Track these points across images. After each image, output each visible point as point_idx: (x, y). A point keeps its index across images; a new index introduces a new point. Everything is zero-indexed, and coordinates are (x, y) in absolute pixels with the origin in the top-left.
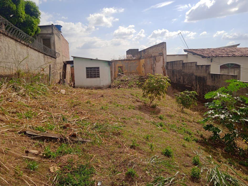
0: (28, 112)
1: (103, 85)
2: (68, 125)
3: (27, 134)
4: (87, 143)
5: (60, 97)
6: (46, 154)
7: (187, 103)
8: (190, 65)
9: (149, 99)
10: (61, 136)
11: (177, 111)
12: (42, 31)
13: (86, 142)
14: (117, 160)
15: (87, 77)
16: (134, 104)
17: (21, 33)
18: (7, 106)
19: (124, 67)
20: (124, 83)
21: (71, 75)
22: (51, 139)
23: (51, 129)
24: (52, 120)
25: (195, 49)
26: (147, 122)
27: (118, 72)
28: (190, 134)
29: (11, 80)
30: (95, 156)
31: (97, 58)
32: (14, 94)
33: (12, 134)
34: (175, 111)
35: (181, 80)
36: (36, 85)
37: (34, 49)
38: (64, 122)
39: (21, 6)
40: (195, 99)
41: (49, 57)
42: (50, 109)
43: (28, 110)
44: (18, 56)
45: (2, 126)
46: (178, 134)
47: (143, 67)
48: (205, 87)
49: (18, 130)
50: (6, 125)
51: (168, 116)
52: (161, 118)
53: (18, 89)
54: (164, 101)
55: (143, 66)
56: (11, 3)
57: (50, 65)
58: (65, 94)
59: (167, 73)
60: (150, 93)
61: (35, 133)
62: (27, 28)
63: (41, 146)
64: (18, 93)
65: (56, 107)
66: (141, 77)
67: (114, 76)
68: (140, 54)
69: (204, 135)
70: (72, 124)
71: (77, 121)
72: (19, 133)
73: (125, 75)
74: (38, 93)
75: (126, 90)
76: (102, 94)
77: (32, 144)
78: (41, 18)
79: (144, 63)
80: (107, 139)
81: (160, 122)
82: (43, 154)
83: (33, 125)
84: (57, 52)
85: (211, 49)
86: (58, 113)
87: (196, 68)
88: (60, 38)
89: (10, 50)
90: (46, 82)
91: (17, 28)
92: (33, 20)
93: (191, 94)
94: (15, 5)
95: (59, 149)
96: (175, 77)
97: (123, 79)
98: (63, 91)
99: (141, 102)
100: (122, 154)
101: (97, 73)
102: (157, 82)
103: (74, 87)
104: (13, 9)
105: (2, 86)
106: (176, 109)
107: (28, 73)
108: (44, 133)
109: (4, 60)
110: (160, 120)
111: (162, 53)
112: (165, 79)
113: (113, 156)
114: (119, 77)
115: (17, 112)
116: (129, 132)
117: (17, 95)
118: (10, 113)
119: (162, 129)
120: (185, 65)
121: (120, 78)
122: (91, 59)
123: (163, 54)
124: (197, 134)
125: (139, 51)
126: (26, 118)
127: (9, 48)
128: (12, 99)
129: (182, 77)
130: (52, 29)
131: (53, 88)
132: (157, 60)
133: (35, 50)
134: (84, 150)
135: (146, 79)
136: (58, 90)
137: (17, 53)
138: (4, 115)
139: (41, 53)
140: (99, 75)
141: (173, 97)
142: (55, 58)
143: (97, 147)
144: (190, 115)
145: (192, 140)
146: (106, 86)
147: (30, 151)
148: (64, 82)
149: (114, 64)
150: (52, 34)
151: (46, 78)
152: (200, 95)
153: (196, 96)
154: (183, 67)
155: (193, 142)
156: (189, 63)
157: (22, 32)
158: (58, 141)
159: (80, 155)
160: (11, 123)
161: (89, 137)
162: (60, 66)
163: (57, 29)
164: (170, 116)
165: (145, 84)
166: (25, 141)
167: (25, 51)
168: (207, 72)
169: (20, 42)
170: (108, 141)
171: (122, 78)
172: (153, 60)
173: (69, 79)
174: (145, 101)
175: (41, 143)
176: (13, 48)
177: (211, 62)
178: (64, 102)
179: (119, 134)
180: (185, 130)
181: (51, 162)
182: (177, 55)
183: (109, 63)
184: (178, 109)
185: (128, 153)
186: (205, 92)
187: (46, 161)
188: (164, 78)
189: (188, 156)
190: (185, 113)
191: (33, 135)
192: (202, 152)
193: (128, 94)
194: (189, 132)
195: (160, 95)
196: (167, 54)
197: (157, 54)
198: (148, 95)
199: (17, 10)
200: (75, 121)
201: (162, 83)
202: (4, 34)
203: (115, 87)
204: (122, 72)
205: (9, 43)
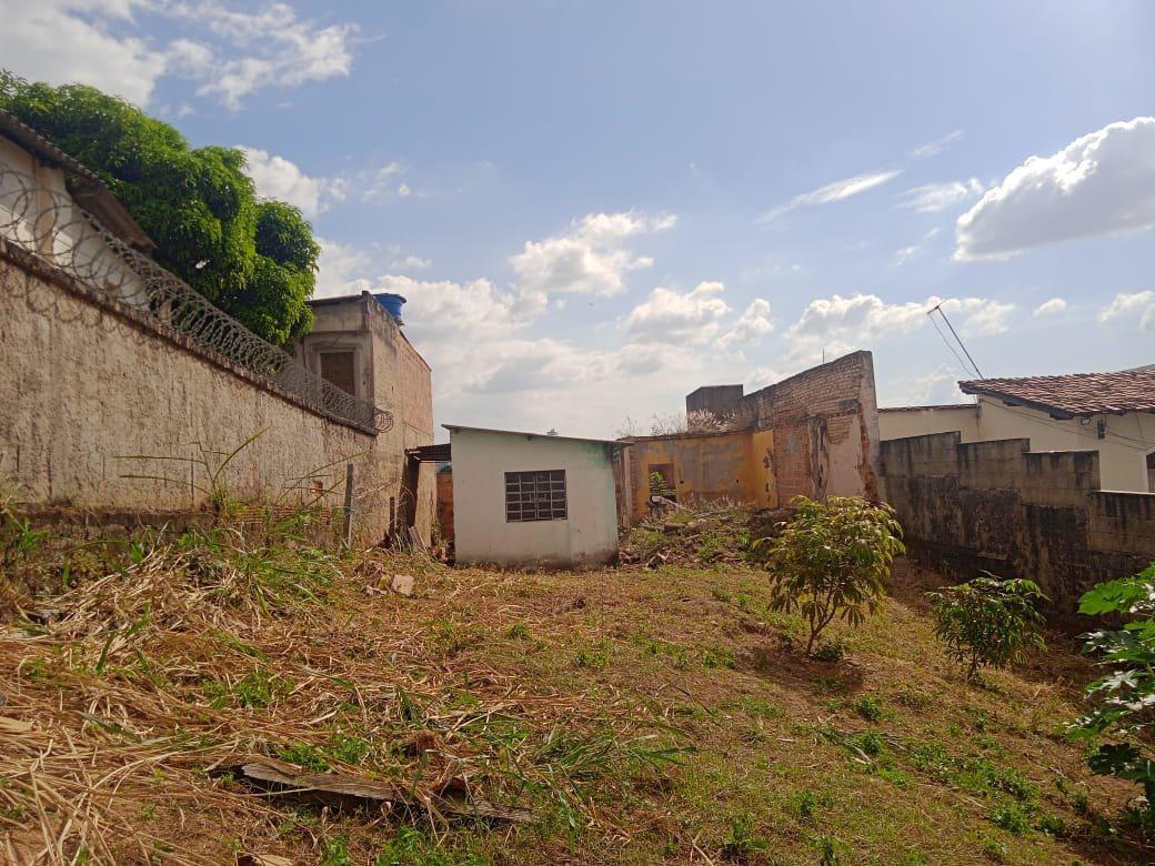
0: (253, 679)
1: (583, 555)
2: (427, 741)
3: (248, 777)
4: (513, 829)
5: (390, 609)
7: (994, 637)
8: (994, 453)
9: (805, 617)
10: (395, 792)
11: (949, 679)
12: (320, 321)
13: (508, 821)
15: (511, 517)
16: (729, 640)
17: (236, 335)
18: (164, 648)
19: (679, 470)
20: (682, 542)
21: (437, 511)
22: (352, 802)
23: (353, 759)
24: (356, 717)
25: (1013, 378)
26: (797, 732)
27: (651, 490)
28: (1021, 796)
29: (185, 535)
31: (553, 431)
32: (196, 595)
33: (183, 778)
34: (937, 680)
35: (957, 528)
36: (288, 555)
37: (285, 399)
38: (407, 724)
39: (241, 225)
40: (1035, 619)
41: (345, 430)
42: (348, 662)
43: (250, 669)
44: (217, 430)
45: (139, 742)
46: (960, 795)
47: (767, 466)
48: (1082, 562)
49: (208, 757)
50: (157, 737)
51: (902, 700)
52: (865, 713)
53: (212, 573)
54: (877, 627)
55: (765, 460)
56: (204, 215)
57: (350, 467)
58: (412, 597)
59: (884, 491)
60: (805, 587)
61: (282, 773)
62: (260, 313)
63: (307, 836)
64: (212, 592)
65: (372, 655)
66: (759, 513)
67: (630, 512)
68: (752, 409)
69: (1095, 805)
70: (444, 734)
71: (466, 720)
72: (214, 774)
73: (682, 507)
74: (296, 590)
75: (690, 574)
76: (581, 593)
77: (268, 825)
78: (318, 269)
79: (772, 448)
80: (607, 810)
81: (862, 732)
83: (276, 739)
84: (379, 407)
85: (1093, 375)
86: (381, 685)
87: (1028, 466)
88: (394, 350)
89: (188, 408)
90: (330, 543)
91: (221, 313)
92: (288, 278)
93: (1010, 591)
94: (218, 223)
95: (386, 852)
96: (926, 512)
97: (674, 524)
98: (405, 583)
99: (764, 631)
101: (556, 496)
102: (840, 534)
103: (451, 563)
104: (209, 237)
105: (144, 560)
106: (941, 666)
107: (255, 500)
108: (321, 775)
109: (161, 449)
110: (861, 723)
111: (856, 400)
112: (880, 521)
114: (655, 515)
115: (203, 677)
116: (714, 778)
117: (207, 599)
118: (174, 682)
119: (875, 769)
120: (971, 453)
121: (659, 518)
122: (530, 437)
123: (860, 404)
124: (1060, 795)
125: (745, 394)
126: (243, 706)
127: (184, 398)
128: (186, 618)
129: (960, 514)
130: (365, 311)
131: (359, 569)
132: (833, 434)
133: (289, 401)
134: (500, 863)
135: (783, 523)
136: (383, 578)
137: (214, 417)
138: (150, 690)
139: (314, 414)
140: (563, 505)
141: (922, 611)
142: (373, 436)
143: (563, 850)
144: (1021, 700)
145: (1036, 828)
146: (596, 555)
147: (258, 861)
148: (408, 539)
149: (631, 457)
150: (363, 331)
151: (328, 523)
152: (1060, 599)
153: (1038, 603)
154: (959, 463)
155: (1040, 835)
156: (990, 445)
157: (241, 328)
158: (381, 815)
160: (177, 727)
161: (522, 801)
162: (390, 469)
163: (382, 311)
164: (916, 705)
165: (782, 546)
166: (238, 813)
167: (248, 406)
168: (1085, 484)
169: (230, 371)
170: (613, 821)
171: (670, 519)
172: (814, 432)
173: (428, 527)
174: (784, 628)
175: (308, 821)
176: (201, 396)
177: (1101, 436)
178: (409, 630)
179: (667, 786)
180: (991, 777)
182: (927, 408)
183: (610, 450)
184: (950, 669)
186: (1081, 586)
188: (870, 517)
190: (990, 690)
191: (271, 782)
193: (701, 595)
194: (1016, 787)
195: (859, 598)
196: (880, 405)
197: (831, 407)
198: (798, 600)
199: (225, 241)
200: (459, 720)
201: (863, 541)
202: (169, 341)
203: (639, 559)
204: (667, 492)
205: (187, 375)
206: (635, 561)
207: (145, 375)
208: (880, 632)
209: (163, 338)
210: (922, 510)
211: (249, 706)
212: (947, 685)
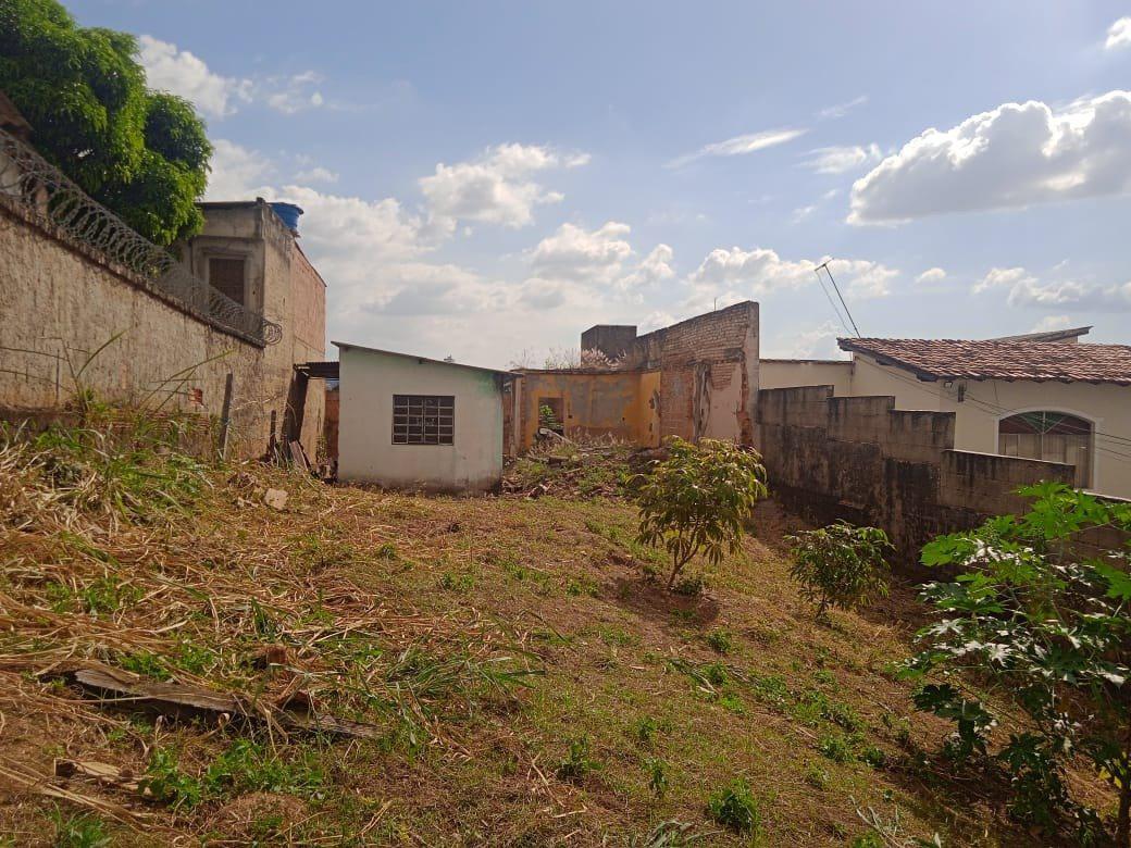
0: (102, 585)
1: (467, 481)
2: (278, 655)
3: (81, 683)
4: (355, 745)
5: (259, 522)
6: (156, 787)
7: (843, 581)
8: (862, 408)
9: (670, 552)
10: (236, 703)
11: (798, 617)
12: (210, 225)
13: (350, 736)
14: (488, 832)
15: (397, 440)
16: (596, 571)
18: (9, 548)
19: (569, 405)
20: (563, 474)
21: (325, 429)
22: (190, 711)
23: (198, 670)
24: (208, 628)
25: (888, 338)
26: (649, 661)
27: (540, 422)
28: (849, 728)
29: (45, 434)
30: (385, 806)
32: (50, 496)
33: (9, 682)
34: (786, 617)
35: (823, 476)
36: (157, 464)
37: (165, 301)
38: (261, 636)
39: (129, 115)
40: (881, 565)
41: (230, 339)
42: (207, 572)
43: (100, 574)
44: (87, 328)
46: (794, 726)
47: (652, 407)
48: (931, 515)
49: (40, 661)
51: (752, 635)
52: (717, 646)
53: (70, 474)
54: (738, 565)
55: (651, 401)
56: (88, 100)
57: (230, 377)
58: (284, 511)
59: (759, 437)
60: (672, 523)
61: (119, 681)
62: (145, 211)
63: (138, 744)
64: (68, 493)
65: (233, 567)
66: (641, 451)
67: (517, 443)
68: (643, 351)
69: (916, 738)
70: (298, 648)
71: (323, 635)
72: (43, 679)
73: (568, 441)
74: (160, 498)
75: (568, 505)
76: (457, 517)
77: (98, 732)
79: (658, 389)
80: (451, 728)
81: (711, 663)
82: (142, 784)
83: (116, 645)
84: (268, 319)
85: (959, 342)
86: (238, 597)
87: (891, 422)
88: (287, 261)
89: (56, 301)
90: (207, 454)
91: (98, 205)
92: (177, 176)
93: (862, 539)
94: (103, 110)
95: (220, 763)
96: (796, 461)
97: (559, 457)
99: (630, 564)
100: (513, 807)
101: (443, 421)
102: (708, 475)
103: (329, 482)
104: (92, 124)
106: (792, 604)
107: (125, 404)
108: (160, 685)
109: (23, 343)
110: (710, 654)
111: (740, 349)
112: (747, 465)
113: (470, 814)
114: (541, 448)
115: (48, 580)
116: (561, 701)
117: (60, 500)
119: (717, 698)
120: (841, 407)
121: (545, 450)
122: (421, 361)
123: (744, 353)
124: (885, 728)
125: (638, 335)
126: (87, 611)
127: (52, 292)
128: (37, 518)
129: (826, 463)
130: (258, 219)
131: (233, 480)
132: (716, 380)
133: (171, 305)
134: (337, 777)
135: (657, 461)
136: (256, 490)
137: (85, 313)
139: (198, 320)
140: (451, 431)
141: (783, 552)
142: (260, 348)
143: (403, 766)
144: (863, 639)
145: (859, 759)
146: (479, 482)
147: (80, 768)
148: (287, 455)
149: (523, 389)
150: (256, 240)
151: (206, 433)
152: (907, 549)
153: (886, 551)
154: (829, 416)
155: (862, 765)
156: (859, 401)
158: (218, 725)
159: (316, 797)
160: (12, 629)
161: (370, 718)
162: (277, 383)
163: (278, 221)
164: (764, 640)
165: (653, 484)
166: (66, 719)
167: (124, 307)
168: (941, 444)
170: (457, 739)
171: (555, 452)
172: (699, 376)
173: (314, 445)
174: (651, 562)
175: (141, 729)
176: (72, 291)
177: (961, 400)
178: (275, 543)
179: (514, 707)
180: (825, 709)
181: (176, 824)
182: (806, 362)
183: (499, 380)
184: (801, 608)
185: (543, 799)
186: (926, 536)
187: (148, 821)
188: (737, 460)
189: (831, 830)
190: (835, 629)
191: (104, 689)
192: (901, 819)
193: (575, 526)
194: (845, 719)
195: (719, 536)
196: (762, 356)
197: (717, 354)
198: (665, 536)
199: (110, 130)
200: (316, 636)
201: (729, 482)
202: (36, 230)
203: (521, 488)
204: (556, 426)
205: (56, 266)
206: (517, 490)
207: (8, 263)
208: (740, 570)
209: (31, 226)
210: (792, 457)
211: (94, 612)
212: (796, 623)
